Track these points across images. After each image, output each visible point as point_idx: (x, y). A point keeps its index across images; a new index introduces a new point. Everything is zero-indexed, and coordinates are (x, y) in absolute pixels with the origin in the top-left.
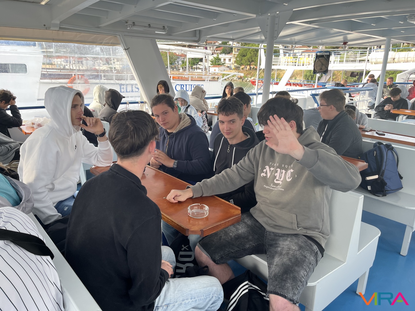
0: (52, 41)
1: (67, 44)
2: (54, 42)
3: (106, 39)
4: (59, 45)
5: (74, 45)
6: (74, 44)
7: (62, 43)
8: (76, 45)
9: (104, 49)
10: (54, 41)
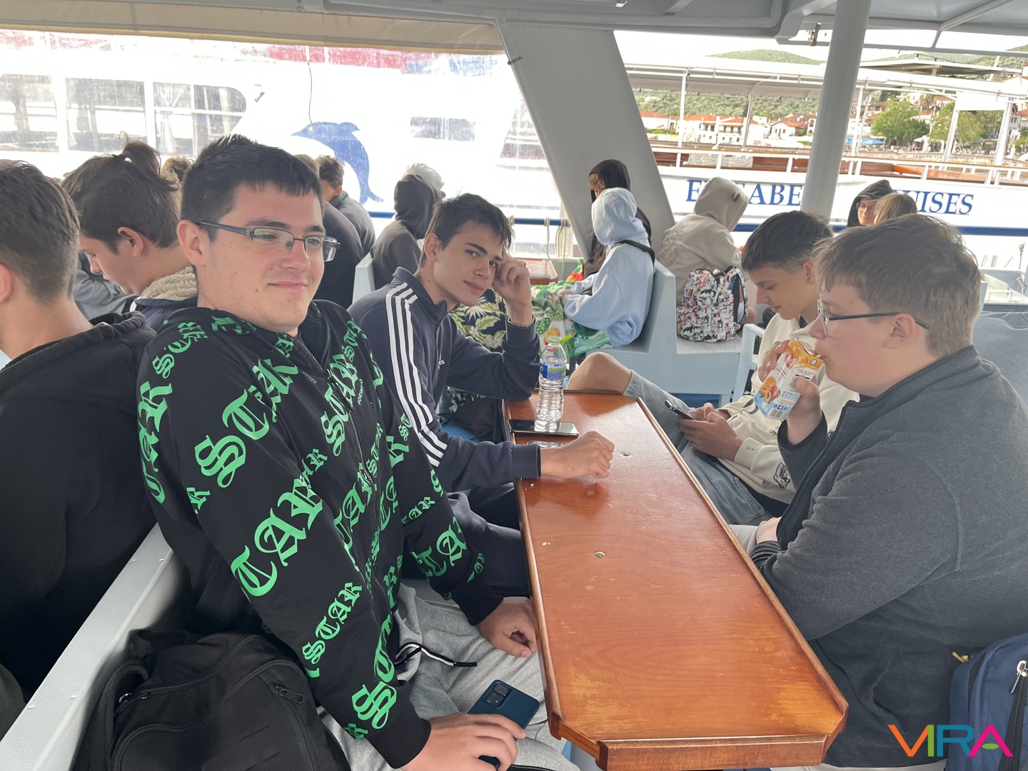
0: (323, 43)
1: (360, 49)
2: (327, 46)
3: (465, 34)
4: (341, 52)
5: (378, 54)
6: (376, 50)
7: (349, 49)
8: (384, 52)
9: (459, 63)
10: (328, 43)
